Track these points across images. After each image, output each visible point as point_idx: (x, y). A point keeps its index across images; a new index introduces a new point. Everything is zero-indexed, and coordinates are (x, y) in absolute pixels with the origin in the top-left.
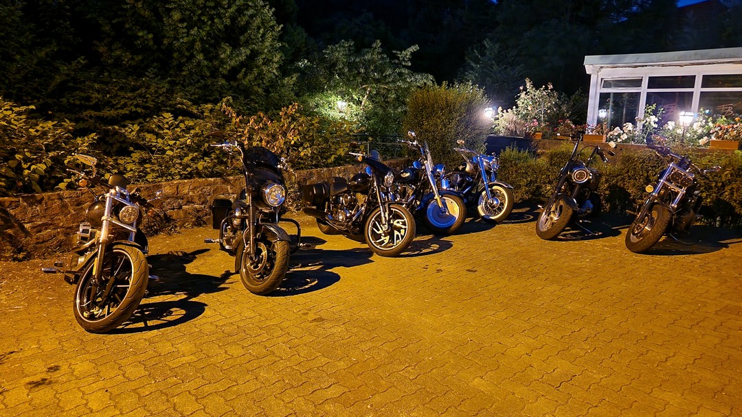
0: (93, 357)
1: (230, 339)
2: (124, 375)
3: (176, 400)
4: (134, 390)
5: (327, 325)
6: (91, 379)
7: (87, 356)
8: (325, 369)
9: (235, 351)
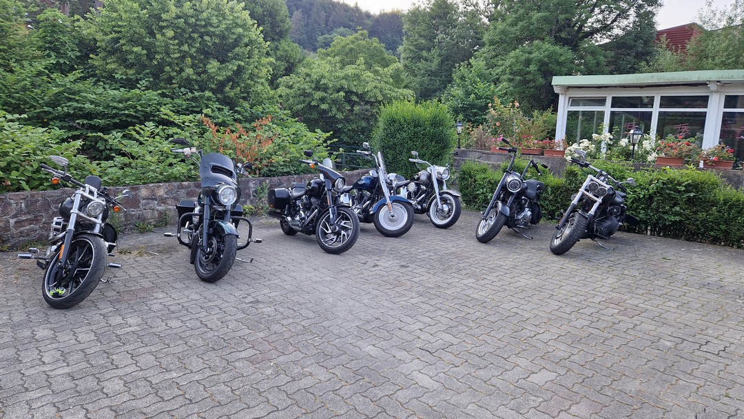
0: (53, 326)
1: (173, 315)
2: (76, 340)
3: (114, 357)
4: (82, 350)
5: (261, 306)
6: (48, 342)
7: (49, 326)
8: (246, 337)
9: (175, 324)
